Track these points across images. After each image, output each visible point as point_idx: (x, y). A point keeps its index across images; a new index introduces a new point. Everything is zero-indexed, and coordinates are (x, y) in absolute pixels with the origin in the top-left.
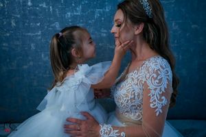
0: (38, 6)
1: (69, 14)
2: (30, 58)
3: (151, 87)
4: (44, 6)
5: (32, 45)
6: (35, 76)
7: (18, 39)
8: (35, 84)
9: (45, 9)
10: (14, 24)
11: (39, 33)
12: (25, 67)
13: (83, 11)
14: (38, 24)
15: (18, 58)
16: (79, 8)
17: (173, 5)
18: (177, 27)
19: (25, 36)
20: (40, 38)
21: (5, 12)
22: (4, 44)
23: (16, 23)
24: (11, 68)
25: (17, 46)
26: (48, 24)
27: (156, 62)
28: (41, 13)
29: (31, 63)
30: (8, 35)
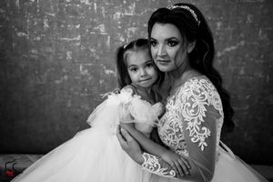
0: (79, 3)
1: (119, 14)
2: (64, 70)
3: (187, 118)
4: (87, 3)
5: (69, 53)
6: (69, 94)
7: (51, 45)
8: (69, 105)
9: (88, 6)
10: (46, 25)
11: (79, 38)
12: (58, 82)
13: (137, 10)
14: (78, 27)
15: (49, 70)
16: (133, 7)
17: (261, 6)
18: (265, 36)
19: (59, 41)
20: (78, 44)
21: (36, 9)
22: (33, 51)
23: (50, 24)
24: (39, 82)
25: (49, 53)
26: (90, 26)
27: (188, 87)
28: (82, 11)
29: (66, 77)
30: (39, 39)
